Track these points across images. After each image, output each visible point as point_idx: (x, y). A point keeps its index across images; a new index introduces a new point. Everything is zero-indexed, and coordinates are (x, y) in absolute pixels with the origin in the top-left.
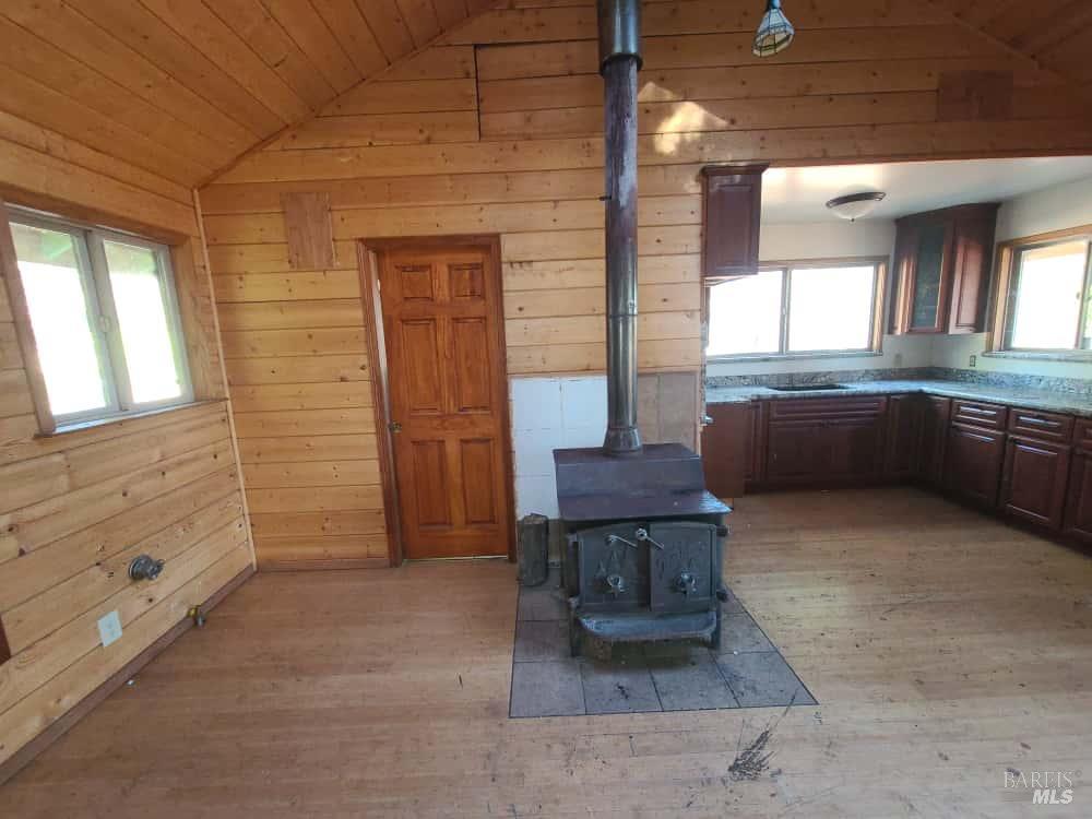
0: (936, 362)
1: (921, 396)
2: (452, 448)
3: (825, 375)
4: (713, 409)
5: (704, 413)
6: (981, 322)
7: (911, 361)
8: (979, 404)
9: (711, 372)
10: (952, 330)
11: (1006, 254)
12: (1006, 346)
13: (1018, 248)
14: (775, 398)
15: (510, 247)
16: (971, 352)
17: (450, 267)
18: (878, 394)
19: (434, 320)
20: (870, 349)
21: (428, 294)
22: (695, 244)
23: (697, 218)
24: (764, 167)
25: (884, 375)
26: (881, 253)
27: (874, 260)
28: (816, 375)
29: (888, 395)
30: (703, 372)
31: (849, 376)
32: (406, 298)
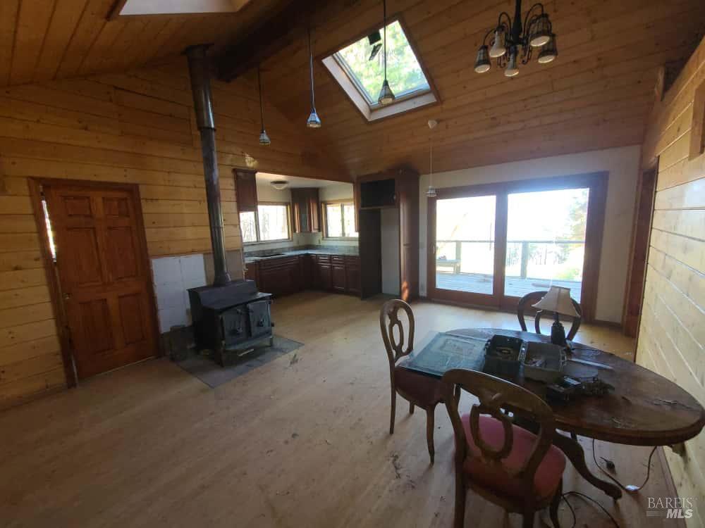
0: (309, 243)
1: (307, 255)
2: (112, 302)
3: (276, 250)
4: (248, 265)
5: (245, 267)
6: (320, 229)
7: (302, 243)
8: (325, 256)
9: (246, 250)
10: (313, 231)
11: (323, 205)
12: (327, 236)
13: (326, 203)
14: (262, 260)
15: (143, 191)
16: (318, 239)
17: (103, 198)
18: (296, 256)
19: (94, 228)
20: (289, 239)
21: (88, 213)
22: (234, 198)
23: (233, 187)
24: (256, 172)
25: (295, 249)
26: (288, 201)
27: (286, 204)
28: (272, 250)
29: (299, 255)
30: (243, 250)
31: (283, 250)
32: (70, 215)
